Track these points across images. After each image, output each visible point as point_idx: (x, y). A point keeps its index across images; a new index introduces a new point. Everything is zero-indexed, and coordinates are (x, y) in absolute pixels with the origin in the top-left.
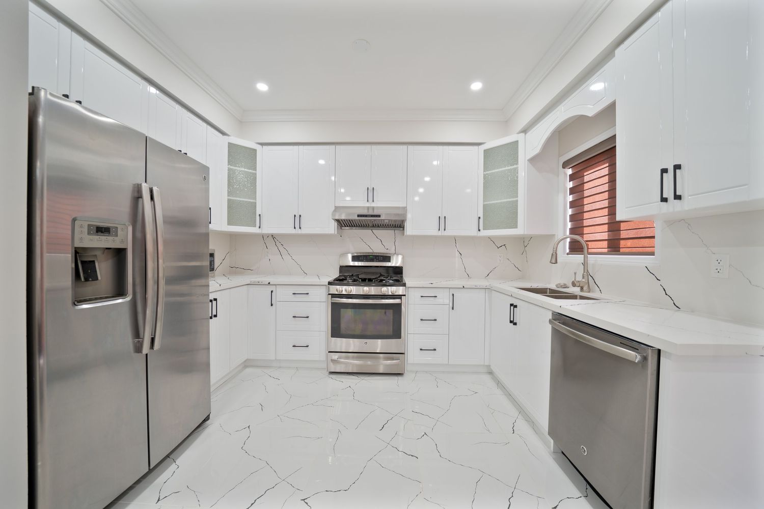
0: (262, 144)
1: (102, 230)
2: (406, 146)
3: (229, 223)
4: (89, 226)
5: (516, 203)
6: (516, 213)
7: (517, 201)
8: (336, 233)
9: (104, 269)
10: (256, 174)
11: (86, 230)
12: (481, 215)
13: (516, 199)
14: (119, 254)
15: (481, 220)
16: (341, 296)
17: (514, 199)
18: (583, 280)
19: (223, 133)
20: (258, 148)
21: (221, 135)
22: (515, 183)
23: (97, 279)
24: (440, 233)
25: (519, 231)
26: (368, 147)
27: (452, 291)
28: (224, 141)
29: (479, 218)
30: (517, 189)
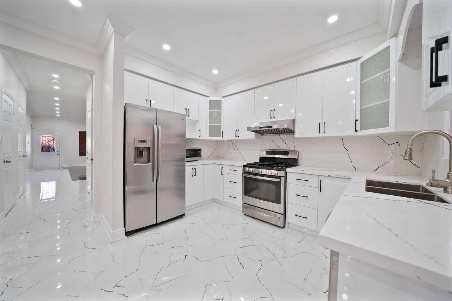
0: (224, 97)
1: (143, 141)
2: (296, 78)
3: (210, 136)
4: (139, 140)
5: (388, 104)
6: (388, 113)
7: (389, 102)
8: (255, 138)
9: (145, 153)
10: (221, 112)
11: (138, 142)
12: (358, 118)
13: (388, 100)
14: (149, 148)
15: (358, 123)
16: (252, 174)
17: (386, 101)
18: (448, 181)
19: (207, 97)
20: (222, 99)
21: (206, 97)
22: (387, 86)
23: (143, 157)
24: (320, 135)
25: (390, 129)
26: (272, 85)
27: (321, 178)
28: (207, 100)
29: (356, 120)
30: (389, 91)
